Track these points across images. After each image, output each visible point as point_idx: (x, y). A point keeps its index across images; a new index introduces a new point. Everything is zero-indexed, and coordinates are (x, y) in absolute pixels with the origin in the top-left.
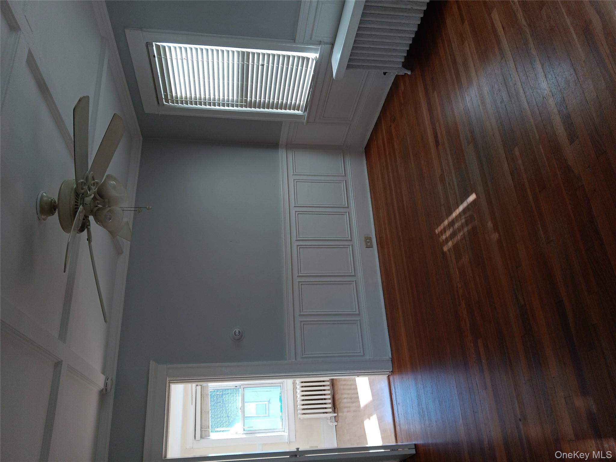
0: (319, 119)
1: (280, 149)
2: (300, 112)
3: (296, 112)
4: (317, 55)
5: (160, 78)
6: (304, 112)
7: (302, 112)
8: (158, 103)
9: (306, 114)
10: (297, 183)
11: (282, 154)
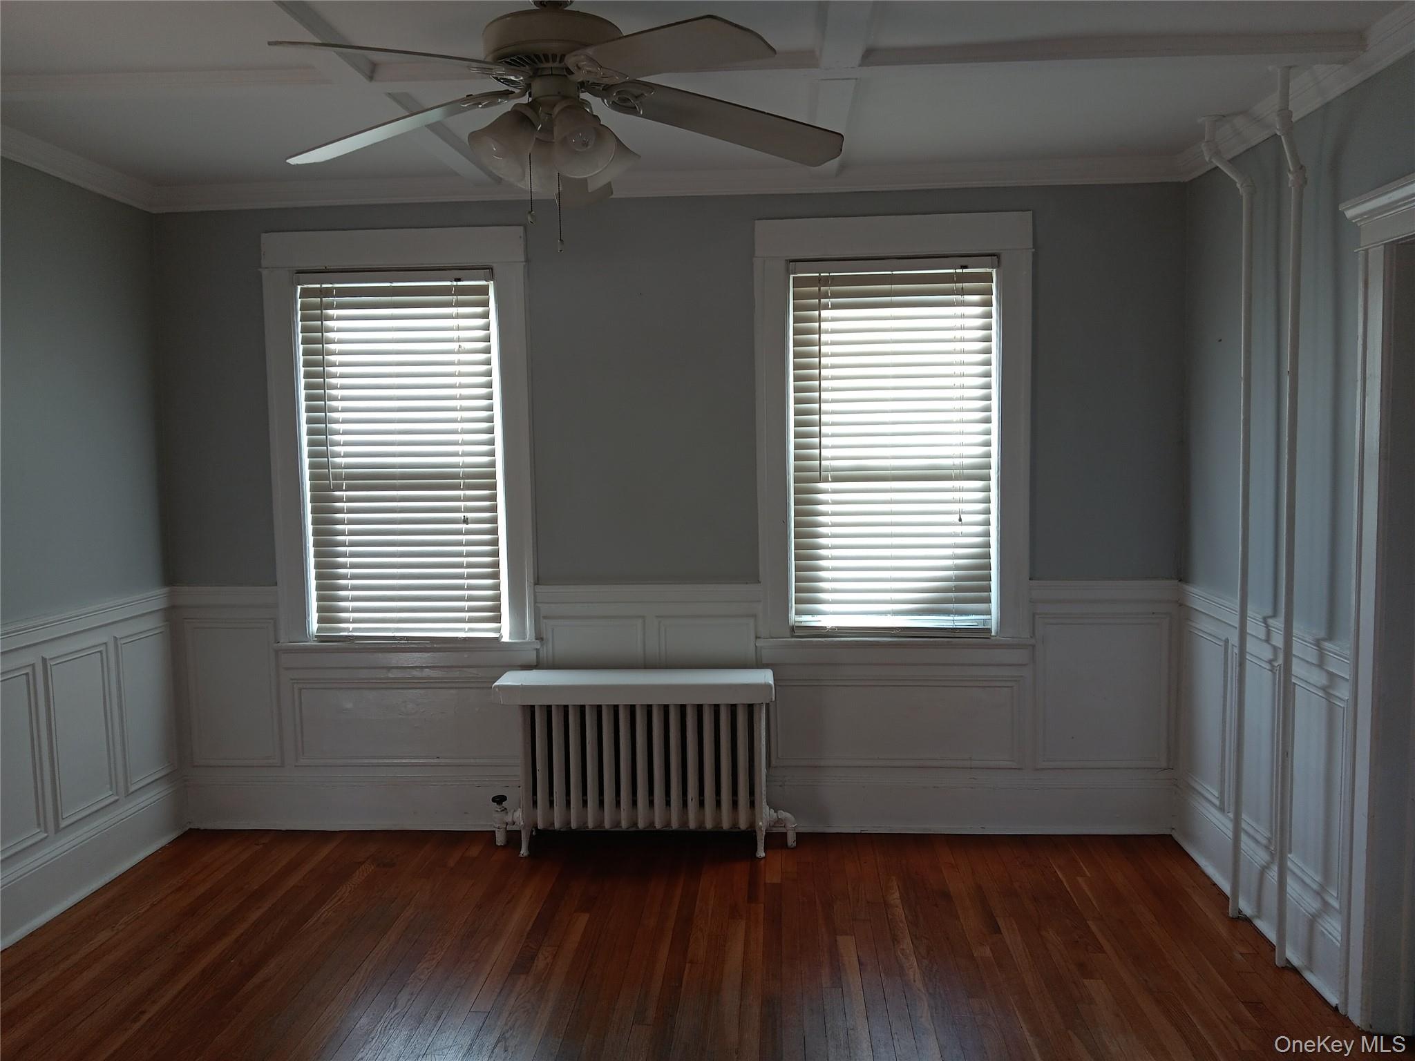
0: (292, 679)
1: (166, 590)
2: (314, 625)
3: (314, 616)
4: (506, 638)
5: (388, 284)
6: (316, 636)
7: (317, 632)
8: (299, 272)
9: (313, 643)
10: (99, 654)
11: (154, 598)
